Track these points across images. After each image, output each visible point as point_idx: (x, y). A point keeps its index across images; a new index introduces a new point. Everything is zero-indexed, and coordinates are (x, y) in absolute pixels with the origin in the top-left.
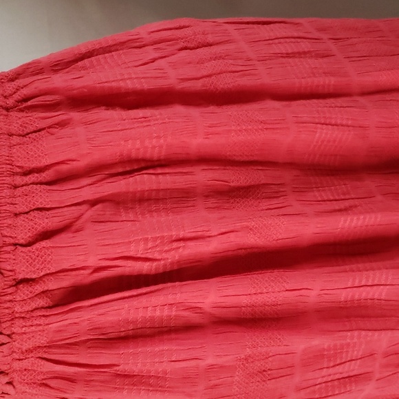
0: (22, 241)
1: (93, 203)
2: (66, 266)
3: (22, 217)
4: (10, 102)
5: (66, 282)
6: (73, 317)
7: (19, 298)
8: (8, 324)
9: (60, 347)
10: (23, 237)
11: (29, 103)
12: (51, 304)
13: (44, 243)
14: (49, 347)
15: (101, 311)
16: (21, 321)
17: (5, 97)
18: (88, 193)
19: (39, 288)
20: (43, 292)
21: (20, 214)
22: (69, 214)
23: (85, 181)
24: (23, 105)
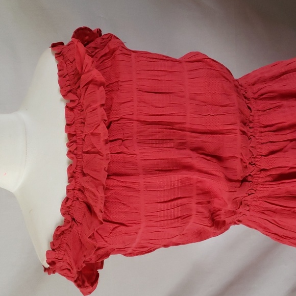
0: (264, 154)
1: (291, 141)
2: (280, 165)
3: (264, 144)
4: (256, 96)
5: (278, 172)
7: (261, 176)
8: (256, 186)
9: (273, 197)
10: (264, 152)
11: (264, 96)
12: (273, 180)
13: (273, 156)
14: (269, 197)
15: (294, 185)
16: (261, 185)
17: (254, 94)
18: (290, 137)
19: (269, 173)
20: (270, 175)
21: (264, 143)
22: (282, 144)
23: (288, 131)
24: (262, 97)
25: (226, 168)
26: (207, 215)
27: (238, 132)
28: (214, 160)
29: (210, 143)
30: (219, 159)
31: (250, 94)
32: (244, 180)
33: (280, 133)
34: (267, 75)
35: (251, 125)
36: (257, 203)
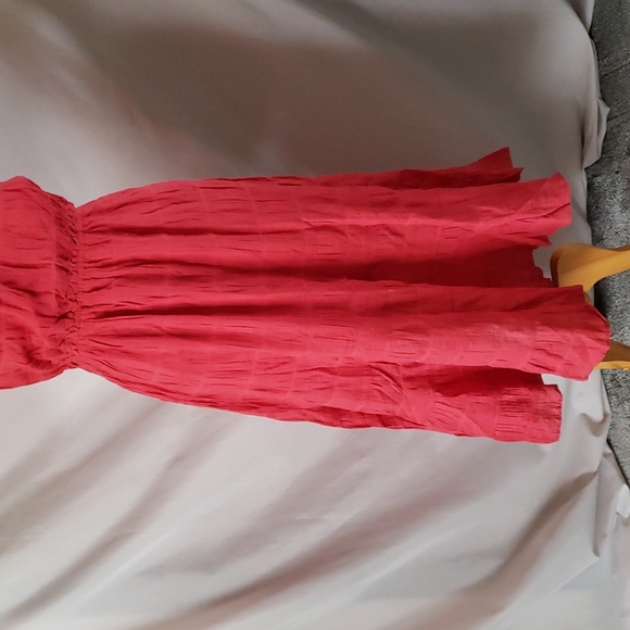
1: (117, 277)
2: (103, 303)
4: (86, 229)
5: (103, 309)
6: (104, 324)
9: (99, 336)
13: (96, 292)
18: (115, 273)
19: (91, 310)
22: (106, 281)
23: (115, 268)
24: (93, 230)
25: (40, 303)
26: (20, 351)
27: (53, 267)
28: (27, 295)
29: (23, 277)
30: (33, 294)
31: (79, 227)
32: (64, 316)
33: (108, 269)
34: (104, 206)
35: (74, 260)
36: (83, 342)
